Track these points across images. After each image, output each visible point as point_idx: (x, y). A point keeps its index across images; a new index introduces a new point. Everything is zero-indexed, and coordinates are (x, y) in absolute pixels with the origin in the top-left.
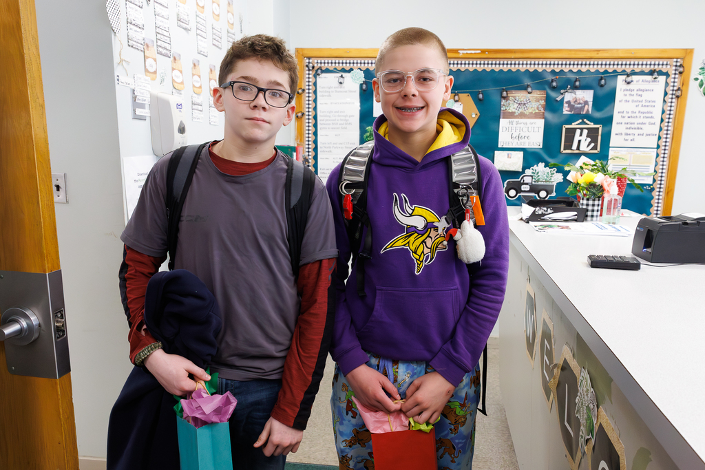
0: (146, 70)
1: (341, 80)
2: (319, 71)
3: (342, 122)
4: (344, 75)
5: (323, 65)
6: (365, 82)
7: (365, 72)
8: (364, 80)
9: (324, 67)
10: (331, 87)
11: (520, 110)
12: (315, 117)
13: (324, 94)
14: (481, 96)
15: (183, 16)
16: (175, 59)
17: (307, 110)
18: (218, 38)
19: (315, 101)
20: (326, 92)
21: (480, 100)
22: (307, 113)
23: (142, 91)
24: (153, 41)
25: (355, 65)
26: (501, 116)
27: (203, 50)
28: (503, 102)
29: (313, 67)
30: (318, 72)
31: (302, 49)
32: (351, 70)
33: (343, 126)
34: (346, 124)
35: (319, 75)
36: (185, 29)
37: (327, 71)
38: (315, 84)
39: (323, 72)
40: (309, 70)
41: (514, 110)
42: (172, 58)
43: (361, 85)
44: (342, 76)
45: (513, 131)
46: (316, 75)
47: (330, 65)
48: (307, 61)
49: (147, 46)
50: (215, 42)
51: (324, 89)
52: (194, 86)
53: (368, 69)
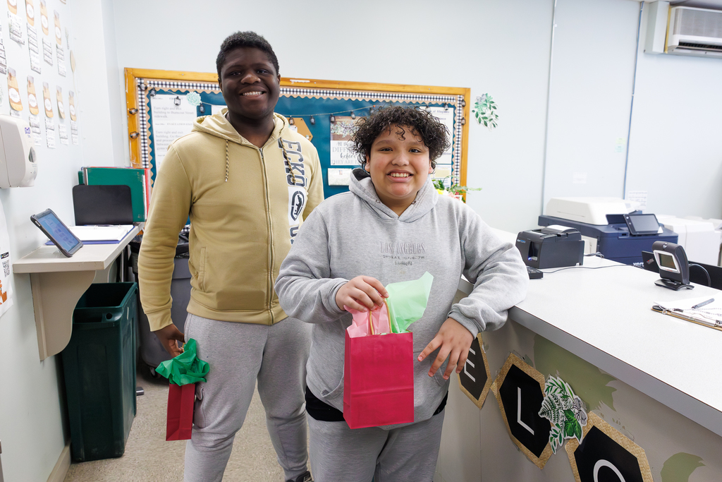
1: (177, 102)
2: (153, 92)
4: (180, 96)
5: (156, 86)
6: (202, 105)
7: (201, 95)
8: (201, 102)
9: (158, 88)
10: (167, 108)
11: (347, 133)
12: (151, 138)
13: (160, 115)
14: (313, 120)
15: (15, 28)
16: (10, 76)
17: (142, 130)
18: (48, 54)
19: (150, 121)
20: (161, 113)
21: (312, 124)
22: (142, 134)
25: (191, 88)
26: (332, 138)
27: (36, 66)
28: (332, 126)
29: (146, 88)
30: (151, 93)
31: (132, 69)
32: (187, 92)
35: (153, 96)
36: (18, 42)
37: (161, 92)
38: (149, 105)
39: (157, 93)
40: (141, 90)
41: (341, 133)
42: (7, 75)
43: (199, 107)
44: (178, 98)
45: (342, 151)
46: (149, 96)
47: (164, 86)
48: (139, 81)
50: (46, 58)
51: (160, 110)
52: (30, 106)
53: (204, 93)
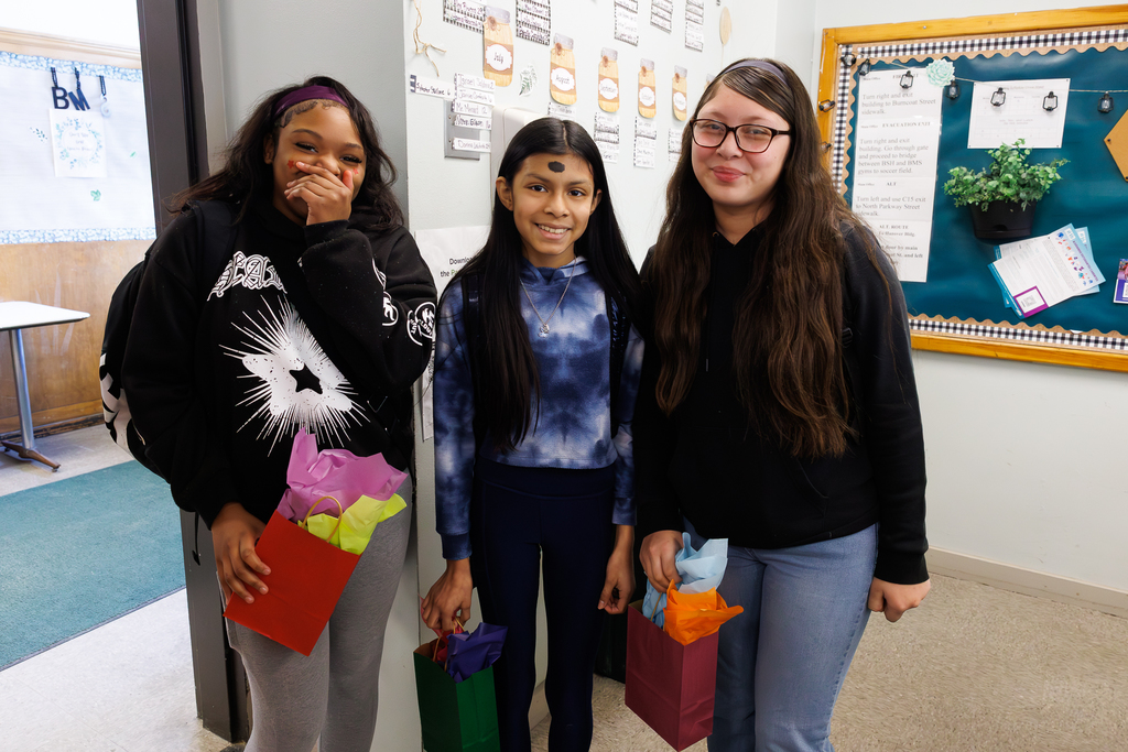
0: (487, 67)
1: (907, 81)
2: (865, 68)
3: (902, 160)
4: (913, 70)
5: (873, 55)
6: (955, 84)
7: (956, 63)
8: (953, 78)
9: (874, 59)
10: (886, 96)
12: (851, 152)
13: (872, 109)
16: (559, 47)
17: (837, 139)
18: (662, 13)
19: (853, 122)
20: (874, 104)
22: (836, 145)
23: (472, 105)
24: (508, 14)
25: (938, 51)
27: (627, 33)
29: (854, 61)
30: (861, 69)
31: (835, 30)
32: (929, 61)
33: (904, 168)
34: (910, 163)
35: (863, 74)
37: (881, 66)
38: (855, 92)
39: (872, 68)
40: (846, 67)
42: (552, 46)
43: (947, 89)
44: (908, 75)
46: (860, 73)
47: (886, 54)
48: (844, 50)
49: (493, 22)
50: (657, 20)
51: (872, 101)
52: (601, 98)
53: (963, 58)
